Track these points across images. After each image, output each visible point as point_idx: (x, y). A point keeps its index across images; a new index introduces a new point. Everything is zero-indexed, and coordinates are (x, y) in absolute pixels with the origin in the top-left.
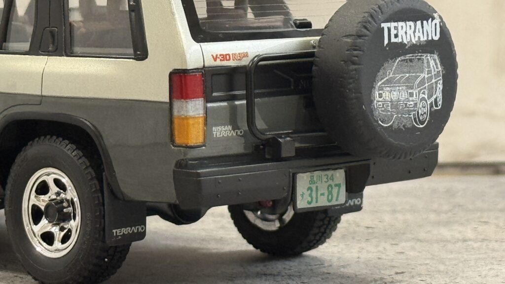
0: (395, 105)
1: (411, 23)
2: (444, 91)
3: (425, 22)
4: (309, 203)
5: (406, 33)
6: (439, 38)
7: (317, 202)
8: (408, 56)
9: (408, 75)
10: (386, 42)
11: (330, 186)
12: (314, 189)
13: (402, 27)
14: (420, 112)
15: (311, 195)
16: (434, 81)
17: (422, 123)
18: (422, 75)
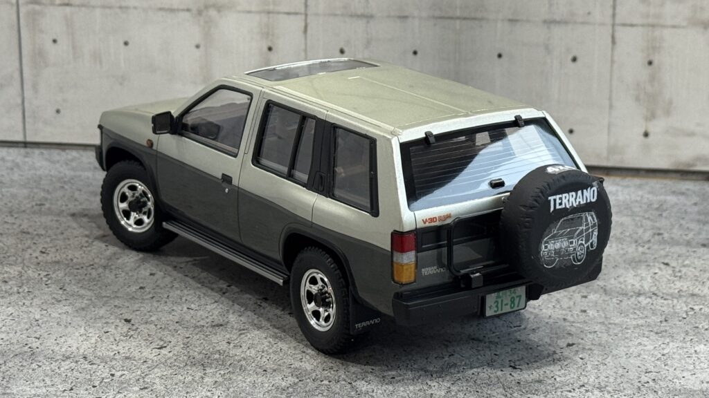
0: (557, 252)
1: (574, 193)
2: (598, 237)
3: (585, 191)
4: (495, 311)
5: (569, 201)
6: (597, 200)
7: (502, 310)
8: (570, 217)
9: (569, 230)
10: (552, 209)
11: (513, 298)
12: (500, 301)
13: (566, 197)
14: (578, 253)
15: (497, 306)
16: (590, 230)
17: (579, 261)
18: (581, 228)
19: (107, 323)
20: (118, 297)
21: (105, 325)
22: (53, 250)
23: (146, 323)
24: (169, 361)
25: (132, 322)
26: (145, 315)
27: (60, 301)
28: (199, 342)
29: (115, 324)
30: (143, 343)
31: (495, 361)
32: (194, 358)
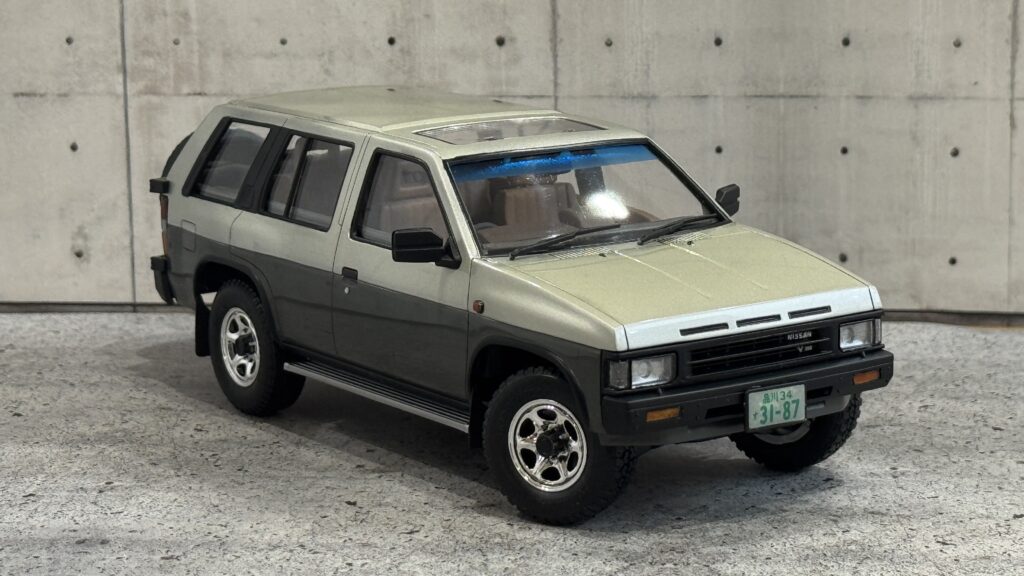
19: (322, 506)
20: (328, 477)
21: (319, 509)
22: (213, 426)
23: (380, 505)
24: (428, 547)
25: (359, 504)
26: (375, 496)
27: (243, 484)
28: (466, 525)
29: (334, 507)
30: (383, 529)
31: (913, 537)
32: (464, 543)
